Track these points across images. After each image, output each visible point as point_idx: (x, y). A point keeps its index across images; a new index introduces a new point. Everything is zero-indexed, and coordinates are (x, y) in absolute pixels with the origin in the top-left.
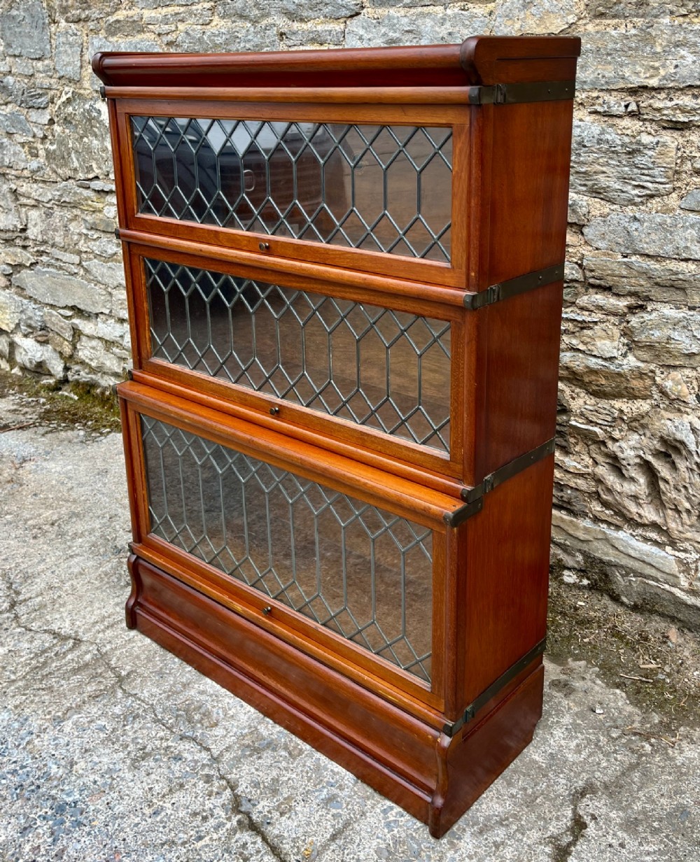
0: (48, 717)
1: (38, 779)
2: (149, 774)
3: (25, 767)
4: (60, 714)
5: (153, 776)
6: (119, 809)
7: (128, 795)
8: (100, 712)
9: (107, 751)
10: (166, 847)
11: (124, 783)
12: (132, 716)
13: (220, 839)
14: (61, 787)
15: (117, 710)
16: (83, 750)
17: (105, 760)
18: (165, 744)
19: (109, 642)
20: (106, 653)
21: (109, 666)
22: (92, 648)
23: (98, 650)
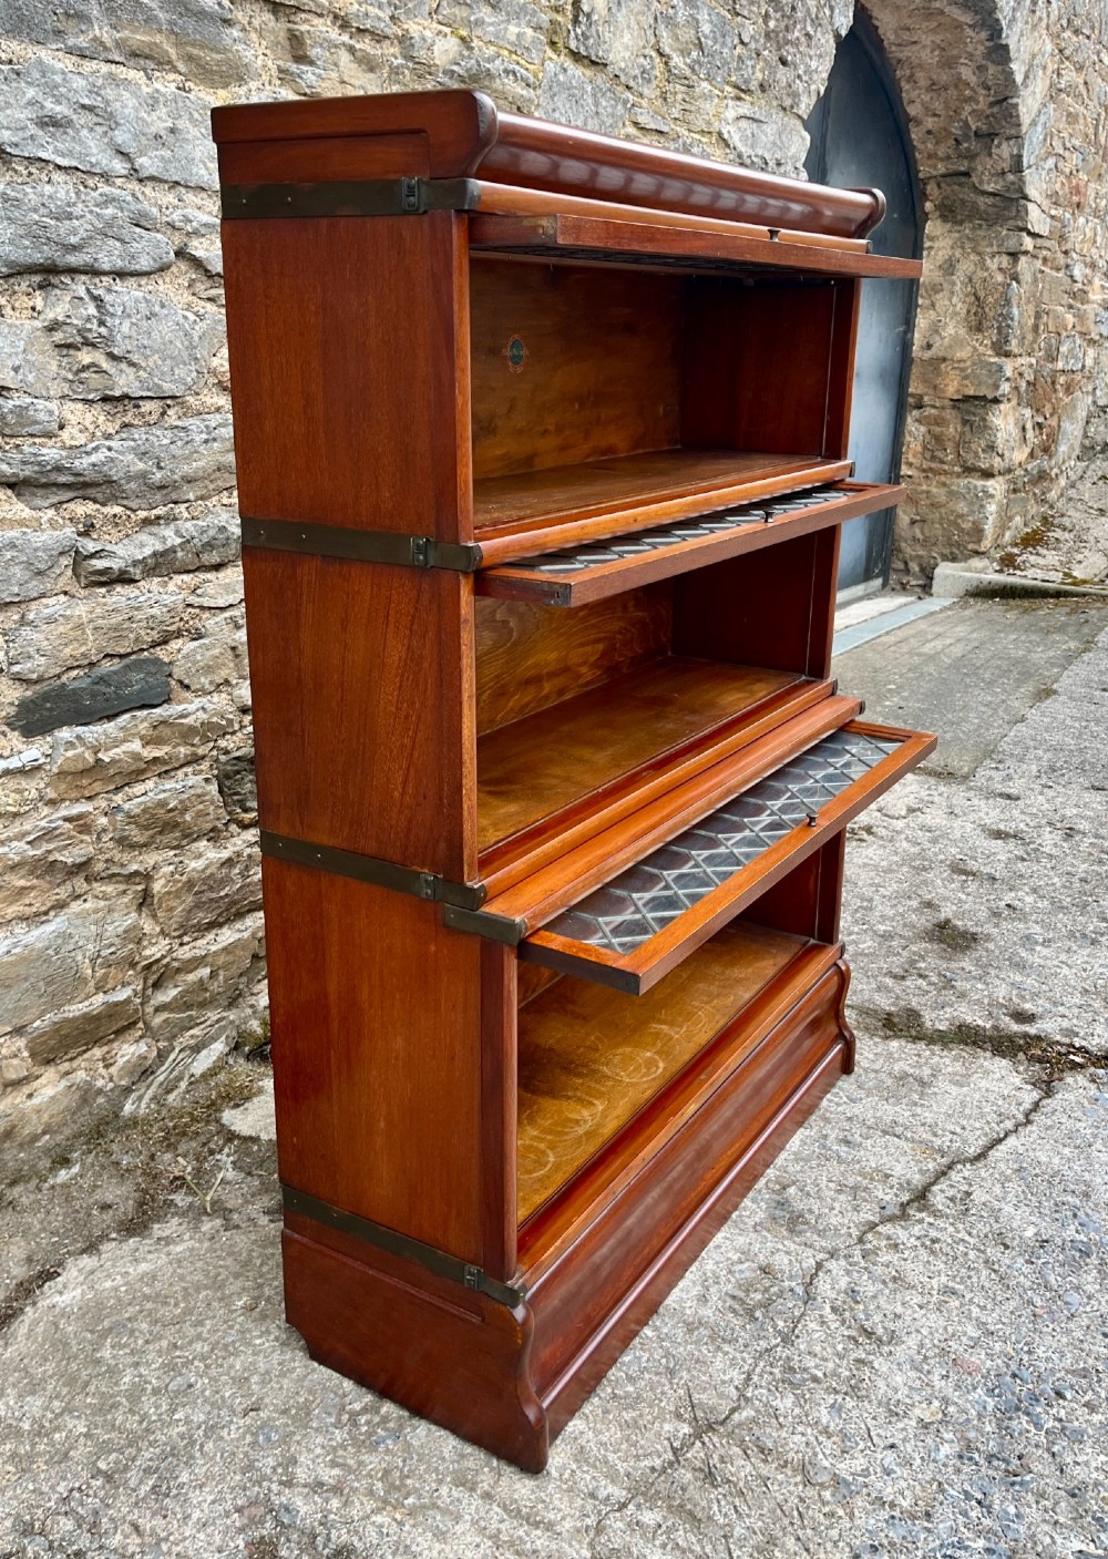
0: (841, 1512)
1: (976, 1464)
2: (898, 1316)
3: (966, 1492)
4: (827, 1495)
5: (899, 1310)
6: (973, 1332)
7: (945, 1329)
8: (800, 1429)
9: (881, 1384)
10: (996, 1267)
11: (928, 1341)
12: (791, 1377)
13: (952, 1224)
14: (975, 1422)
15: (785, 1403)
16: (894, 1419)
17: (899, 1379)
18: (832, 1317)
19: (593, 1495)
20: (629, 1490)
21: (671, 1464)
22: (616, 1523)
23: (623, 1506)
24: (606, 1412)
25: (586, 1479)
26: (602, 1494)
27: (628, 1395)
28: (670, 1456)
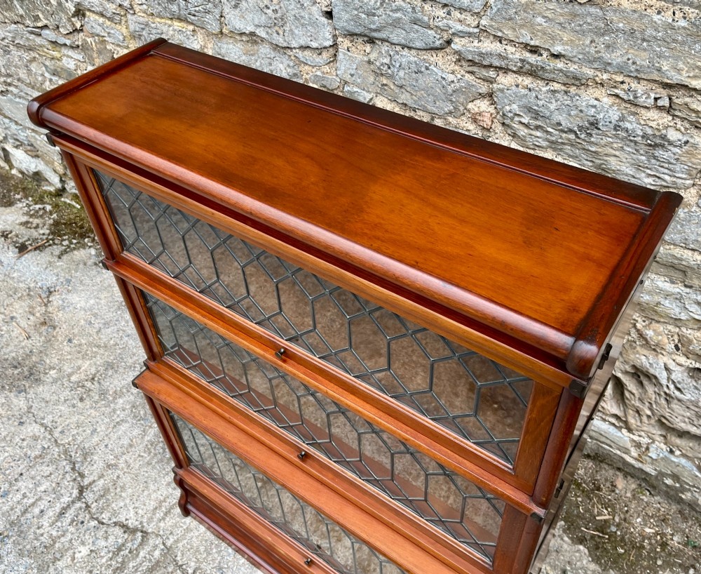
19: (171, 533)
20: (171, 547)
21: (177, 564)
22: (159, 541)
23: (164, 544)
24: (206, 541)
25: (179, 532)
26: (170, 537)
27: (211, 549)
28: (180, 563)
